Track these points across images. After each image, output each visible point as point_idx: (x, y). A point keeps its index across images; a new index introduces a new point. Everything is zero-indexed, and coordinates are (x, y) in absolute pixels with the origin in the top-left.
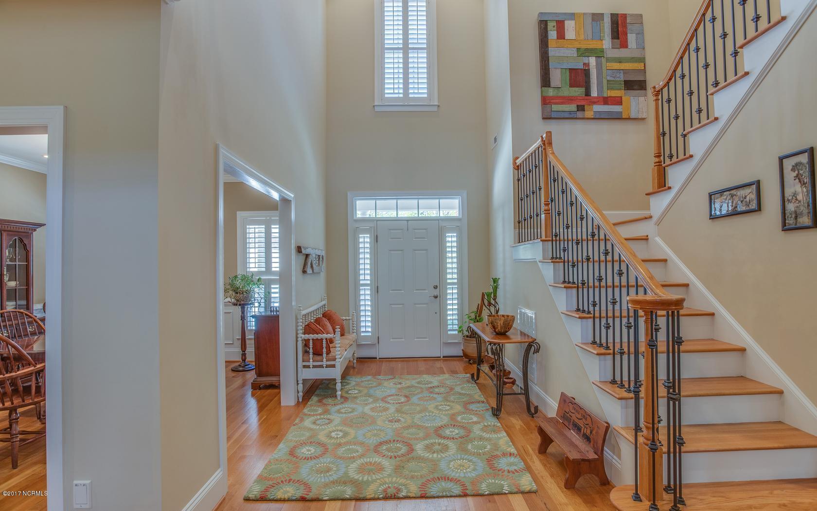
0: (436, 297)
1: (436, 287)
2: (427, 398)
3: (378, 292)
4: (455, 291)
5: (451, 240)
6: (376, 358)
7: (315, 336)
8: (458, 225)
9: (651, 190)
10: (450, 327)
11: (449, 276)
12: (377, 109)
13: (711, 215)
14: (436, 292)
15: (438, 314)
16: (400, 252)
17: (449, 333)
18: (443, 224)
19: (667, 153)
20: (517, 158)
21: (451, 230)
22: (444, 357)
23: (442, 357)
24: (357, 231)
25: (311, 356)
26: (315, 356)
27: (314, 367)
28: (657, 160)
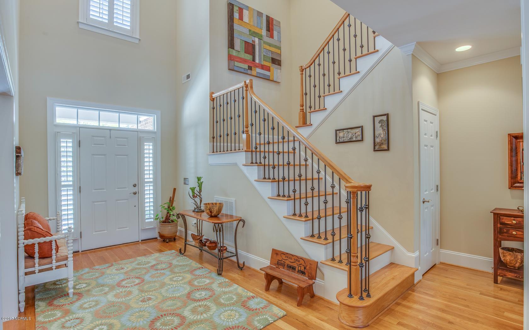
0: (135, 193)
1: (135, 186)
2: (157, 275)
3: (80, 192)
4: (151, 188)
5: (148, 148)
6: (78, 252)
7: (42, 240)
8: (154, 137)
9: (298, 125)
10: (147, 217)
11: (146, 176)
12: (81, 26)
13: (336, 141)
14: (135, 190)
15: (137, 206)
16: (103, 156)
17: (147, 221)
18: (141, 135)
19: (308, 105)
20: (213, 93)
21: (148, 140)
22: (142, 241)
23: (140, 241)
24: (57, 136)
25: (37, 260)
26: (41, 260)
27: (40, 271)
28: (302, 108)
